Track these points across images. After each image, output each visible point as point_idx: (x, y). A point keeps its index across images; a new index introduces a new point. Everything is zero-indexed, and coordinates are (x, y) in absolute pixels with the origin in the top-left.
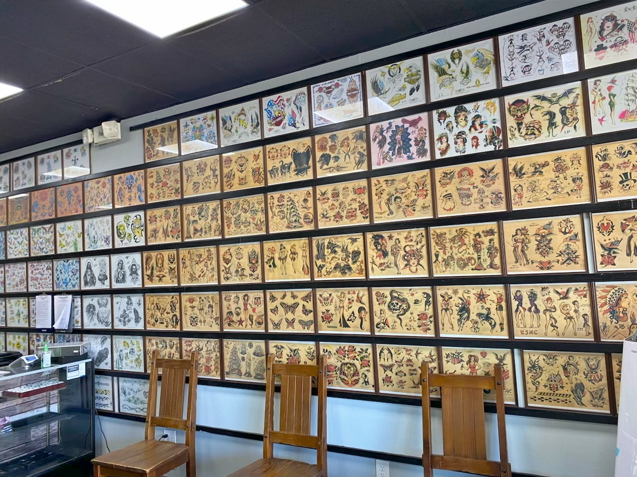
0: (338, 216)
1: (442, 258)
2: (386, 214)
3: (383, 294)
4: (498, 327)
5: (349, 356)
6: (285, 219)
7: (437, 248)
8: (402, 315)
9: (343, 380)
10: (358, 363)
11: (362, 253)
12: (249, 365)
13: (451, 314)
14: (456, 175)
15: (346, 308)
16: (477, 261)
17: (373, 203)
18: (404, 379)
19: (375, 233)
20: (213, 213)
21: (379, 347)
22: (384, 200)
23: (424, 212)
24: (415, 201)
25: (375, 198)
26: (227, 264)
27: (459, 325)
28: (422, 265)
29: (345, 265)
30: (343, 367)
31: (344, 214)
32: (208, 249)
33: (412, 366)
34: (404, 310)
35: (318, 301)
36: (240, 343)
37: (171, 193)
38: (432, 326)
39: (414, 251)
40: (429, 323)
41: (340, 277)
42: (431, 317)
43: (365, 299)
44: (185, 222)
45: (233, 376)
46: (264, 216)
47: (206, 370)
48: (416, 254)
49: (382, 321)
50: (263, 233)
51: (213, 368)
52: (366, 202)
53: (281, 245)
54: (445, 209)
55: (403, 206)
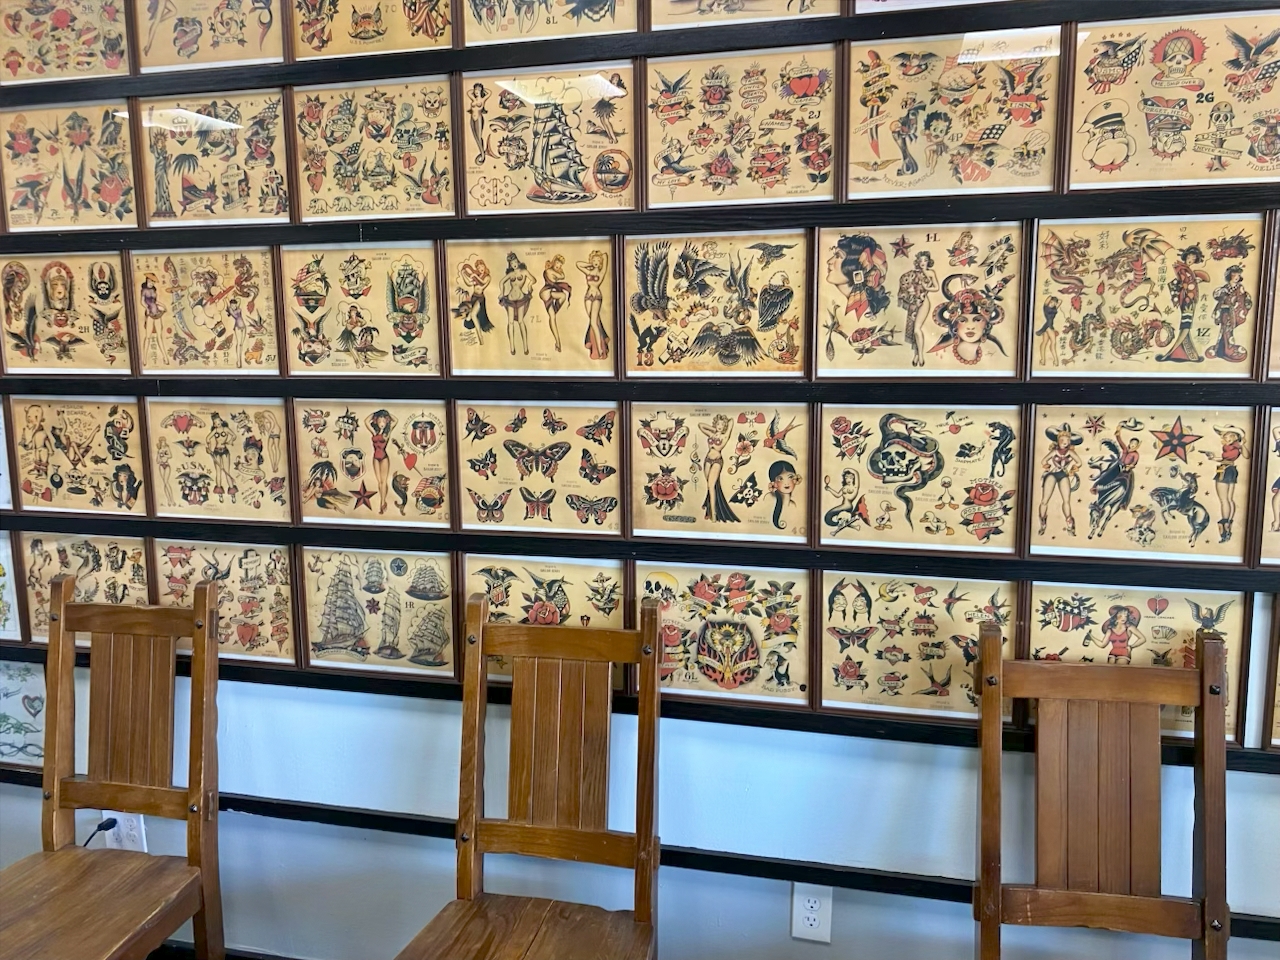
0: (722, 170)
1: (1068, 320)
2: (892, 169)
3: (857, 425)
4: (1213, 530)
5: (732, 602)
6: (526, 170)
7: (1055, 288)
8: (914, 488)
9: (706, 669)
10: (757, 624)
11: (799, 295)
12: (393, 624)
13: (1071, 490)
14: (1147, 54)
15: (729, 464)
16: (1177, 333)
17: (852, 130)
18: (901, 668)
19: (851, 231)
20: (256, 133)
21: (830, 578)
22: (889, 121)
23: (1024, 170)
24: (996, 131)
25: (858, 111)
26: (312, 310)
27: (1092, 520)
28: (999, 338)
29: (734, 332)
30: (708, 633)
31: (743, 162)
32: (238, 257)
33: (931, 633)
34: (923, 473)
35: (637, 442)
36: (362, 560)
37: (91, 55)
38: (1008, 523)
39: (974, 294)
40: (1000, 513)
41: (714, 369)
42: (1006, 497)
43: (797, 440)
44: (150, 160)
45: (339, 656)
46: (449, 153)
47: (242, 637)
48: (979, 305)
49: (847, 505)
50: (444, 210)
51: (267, 630)
52: (827, 124)
53: (512, 256)
54: (1094, 165)
55: (953, 146)
